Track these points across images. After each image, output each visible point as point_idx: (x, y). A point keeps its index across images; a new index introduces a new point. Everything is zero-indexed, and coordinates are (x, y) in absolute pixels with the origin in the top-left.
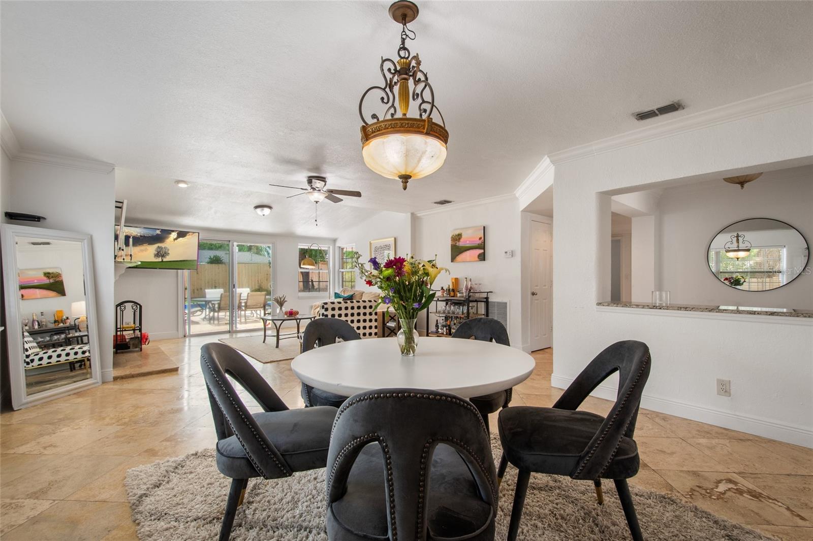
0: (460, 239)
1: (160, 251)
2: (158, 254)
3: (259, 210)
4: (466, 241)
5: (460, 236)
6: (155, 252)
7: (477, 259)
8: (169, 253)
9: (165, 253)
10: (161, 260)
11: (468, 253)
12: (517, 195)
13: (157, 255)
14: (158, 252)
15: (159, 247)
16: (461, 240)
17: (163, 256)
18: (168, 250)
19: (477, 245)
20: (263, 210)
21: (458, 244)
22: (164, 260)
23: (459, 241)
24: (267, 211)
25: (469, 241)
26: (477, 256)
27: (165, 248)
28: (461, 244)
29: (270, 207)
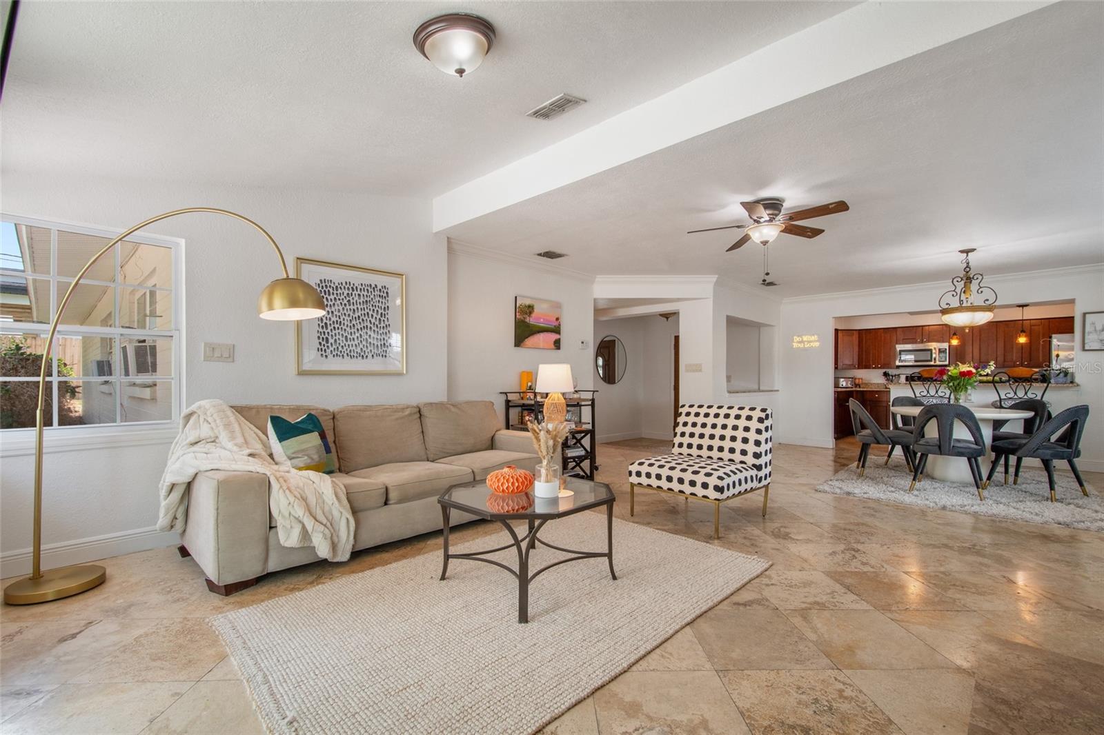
0: (530, 313)
4: (541, 318)
5: (530, 309)
7: (553, 346)
11: (541, 336)
12: (597, 279)
16: (533, 315)
19: (553, 327)
21: (527, 320)
23: (529, 316)
25: (544, 319)
26: (553, 343)
28: (531, 320)
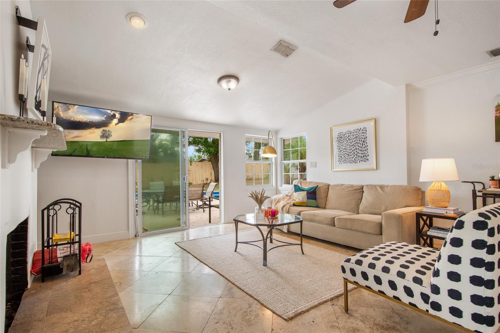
1: (105, 134)
2: (103, 135)
3: (224, 83)
6: (101, 134)
8: (111, 135)
9: (109, 135)
10: (105, 141)
13: (102, 137)
14: (103, 134)
15: (104, 130)
17: (107, 137)
18: (111, 132)
20: (229, 81)
22: (108, 141)
24: (233, 84)
27: (108, 131)
29: (236, 78)
